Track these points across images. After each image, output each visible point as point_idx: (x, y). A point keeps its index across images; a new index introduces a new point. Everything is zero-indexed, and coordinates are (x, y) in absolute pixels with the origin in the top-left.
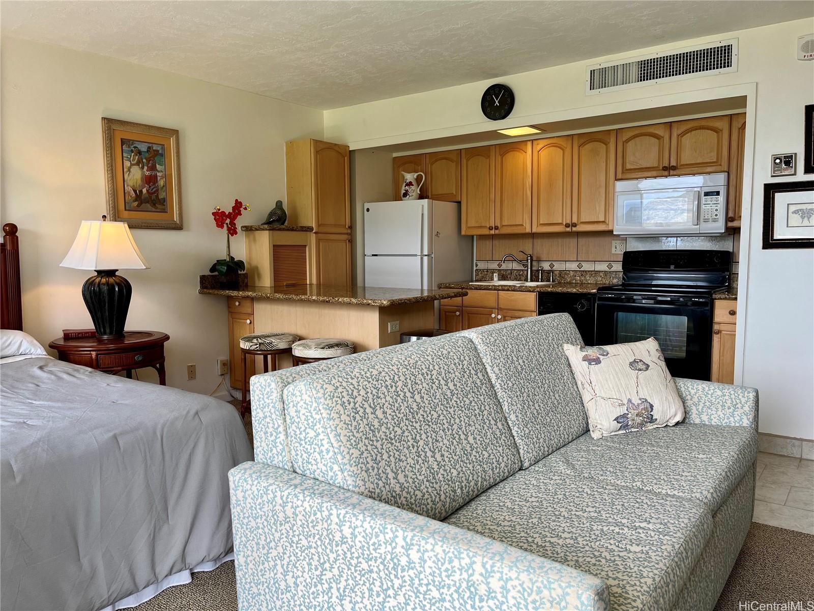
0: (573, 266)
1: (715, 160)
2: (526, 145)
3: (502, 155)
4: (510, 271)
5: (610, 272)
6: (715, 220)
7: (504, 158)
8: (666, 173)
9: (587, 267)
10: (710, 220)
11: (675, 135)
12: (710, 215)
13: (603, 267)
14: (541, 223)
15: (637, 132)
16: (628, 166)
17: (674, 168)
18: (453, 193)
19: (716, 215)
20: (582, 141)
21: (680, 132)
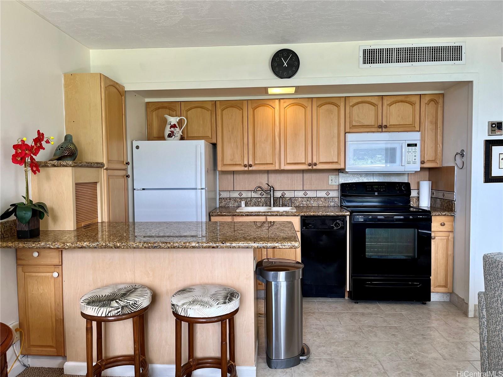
0: (301, 194)
1: (411, 123)
2: (275, 102)
3: (254, 109)
4: (250, 199)
5: (328, 198)
6: (414, 163)
7: (255, 111)
8: (380, 130)
9: (310, 194)
10: (412, 163)
11: (386, 104)
12: (411, 159)
13: (322, 194)
14: (288, 162)
15: (360, 100)
16: (354, 124)
17: (386, 127)
18: (209, 137)
19: (415, 159)
20: (319, 103)
21: (389, 102)
